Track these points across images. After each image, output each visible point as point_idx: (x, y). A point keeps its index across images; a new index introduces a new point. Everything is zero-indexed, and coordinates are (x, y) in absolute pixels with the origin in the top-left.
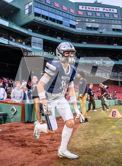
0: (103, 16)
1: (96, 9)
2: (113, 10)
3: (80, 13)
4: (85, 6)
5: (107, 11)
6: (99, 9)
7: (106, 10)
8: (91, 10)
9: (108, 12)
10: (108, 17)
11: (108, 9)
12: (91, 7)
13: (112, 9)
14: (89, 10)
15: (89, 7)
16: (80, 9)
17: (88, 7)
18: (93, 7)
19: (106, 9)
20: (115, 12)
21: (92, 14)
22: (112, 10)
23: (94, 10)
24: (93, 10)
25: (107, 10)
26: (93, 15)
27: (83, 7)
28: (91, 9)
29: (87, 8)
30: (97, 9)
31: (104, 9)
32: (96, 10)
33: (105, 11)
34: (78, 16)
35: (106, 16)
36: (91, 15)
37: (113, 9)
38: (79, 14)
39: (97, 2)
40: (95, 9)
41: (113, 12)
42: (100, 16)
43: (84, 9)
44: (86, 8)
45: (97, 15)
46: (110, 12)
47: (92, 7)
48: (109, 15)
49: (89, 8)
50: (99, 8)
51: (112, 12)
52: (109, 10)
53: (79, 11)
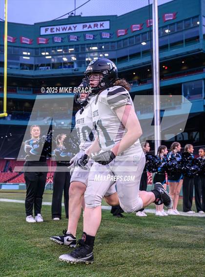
0: (82, 38)
1: (70, 28)
2: (101, 25)
3: (42, 41)
4: (50, 28)
5: (90, 29)
6: (75, 28)
7: (88, 26)
8: (61, 32)
9: (93, 29)
10: (92, 39)
11: (92, 24)
12: (60, 27)
13: (99, 23)
14: (58, 32)
15: (58, 27)
16: (41, 34)
17: (55, 27)
18: (65, 26)
19: (88, 24)
20: (104, 28)
21: (62, 38)
22: (99, 26)
23: (67, 31)
24: (64, 32)
25: (90, 27)
26: (63, 41)
27: (46, 30)
28: (61, 30)
29: (55, 30)
30: (73, 28)
31: (84, 27)
32: (70, 31)
33: (86, 29)
34: (38, 46)
35: (87, 38)
36: (60, 41)
37: (102, 23)
38: (40, 42)
39: (73, 15)
40: (67, 29)
41: (102, 28)
42: (76, 40)
43: (49, 32)
44: (51, 29)
45: (71, 40)
46: (96, 29)
47: (63, 26)
48: (94, 36)
49: (57, 29)
50: (75, 25)
51: (99, 28)
52: (95, 26)
53: (39, 38)
